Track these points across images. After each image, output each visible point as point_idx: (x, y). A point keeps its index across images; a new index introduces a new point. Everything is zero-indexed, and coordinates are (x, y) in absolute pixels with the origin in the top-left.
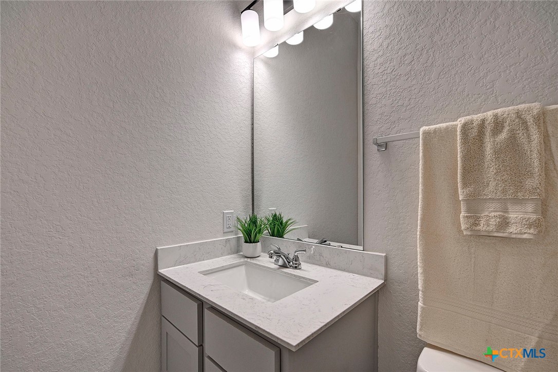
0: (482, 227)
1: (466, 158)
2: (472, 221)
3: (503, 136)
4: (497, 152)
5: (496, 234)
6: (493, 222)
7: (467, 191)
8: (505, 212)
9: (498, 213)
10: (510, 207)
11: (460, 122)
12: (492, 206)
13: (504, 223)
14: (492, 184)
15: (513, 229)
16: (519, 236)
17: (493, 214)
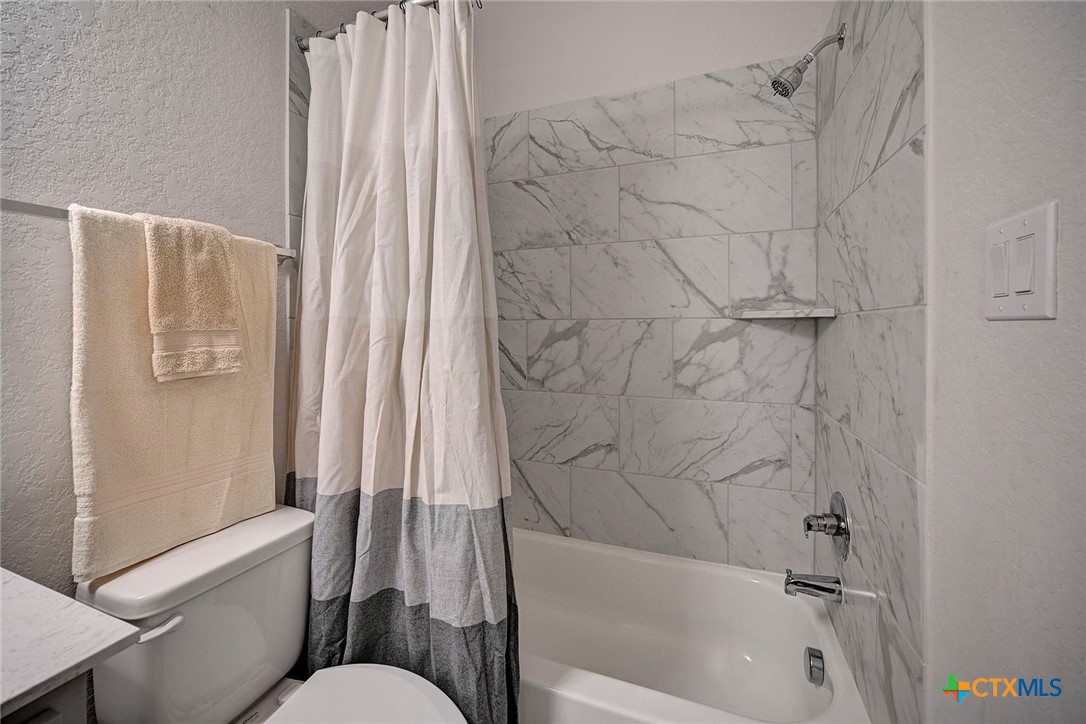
0: (186, 367)
1: (163, 275)
2: (173, 361)
3: (203, 256)
4: (200, 275)
5: (203, 374)
6: (199, 360)
7: (166, 320)
8: (210, 346)
9: (205, 349)
10: (215, 341)
11: (147, 221)
12: (196, 340)
13: (212, 359)
14: (196, 313)
15: (220, 365)
16: (227, 371)
17: (197, 350)
